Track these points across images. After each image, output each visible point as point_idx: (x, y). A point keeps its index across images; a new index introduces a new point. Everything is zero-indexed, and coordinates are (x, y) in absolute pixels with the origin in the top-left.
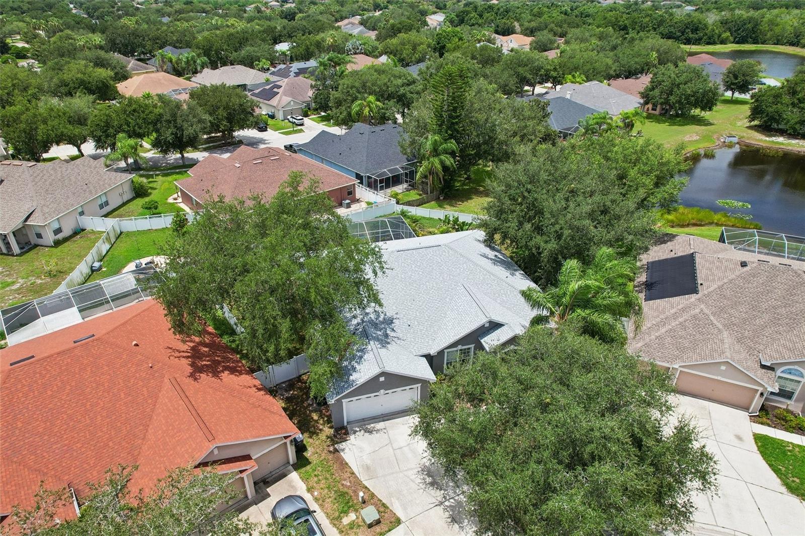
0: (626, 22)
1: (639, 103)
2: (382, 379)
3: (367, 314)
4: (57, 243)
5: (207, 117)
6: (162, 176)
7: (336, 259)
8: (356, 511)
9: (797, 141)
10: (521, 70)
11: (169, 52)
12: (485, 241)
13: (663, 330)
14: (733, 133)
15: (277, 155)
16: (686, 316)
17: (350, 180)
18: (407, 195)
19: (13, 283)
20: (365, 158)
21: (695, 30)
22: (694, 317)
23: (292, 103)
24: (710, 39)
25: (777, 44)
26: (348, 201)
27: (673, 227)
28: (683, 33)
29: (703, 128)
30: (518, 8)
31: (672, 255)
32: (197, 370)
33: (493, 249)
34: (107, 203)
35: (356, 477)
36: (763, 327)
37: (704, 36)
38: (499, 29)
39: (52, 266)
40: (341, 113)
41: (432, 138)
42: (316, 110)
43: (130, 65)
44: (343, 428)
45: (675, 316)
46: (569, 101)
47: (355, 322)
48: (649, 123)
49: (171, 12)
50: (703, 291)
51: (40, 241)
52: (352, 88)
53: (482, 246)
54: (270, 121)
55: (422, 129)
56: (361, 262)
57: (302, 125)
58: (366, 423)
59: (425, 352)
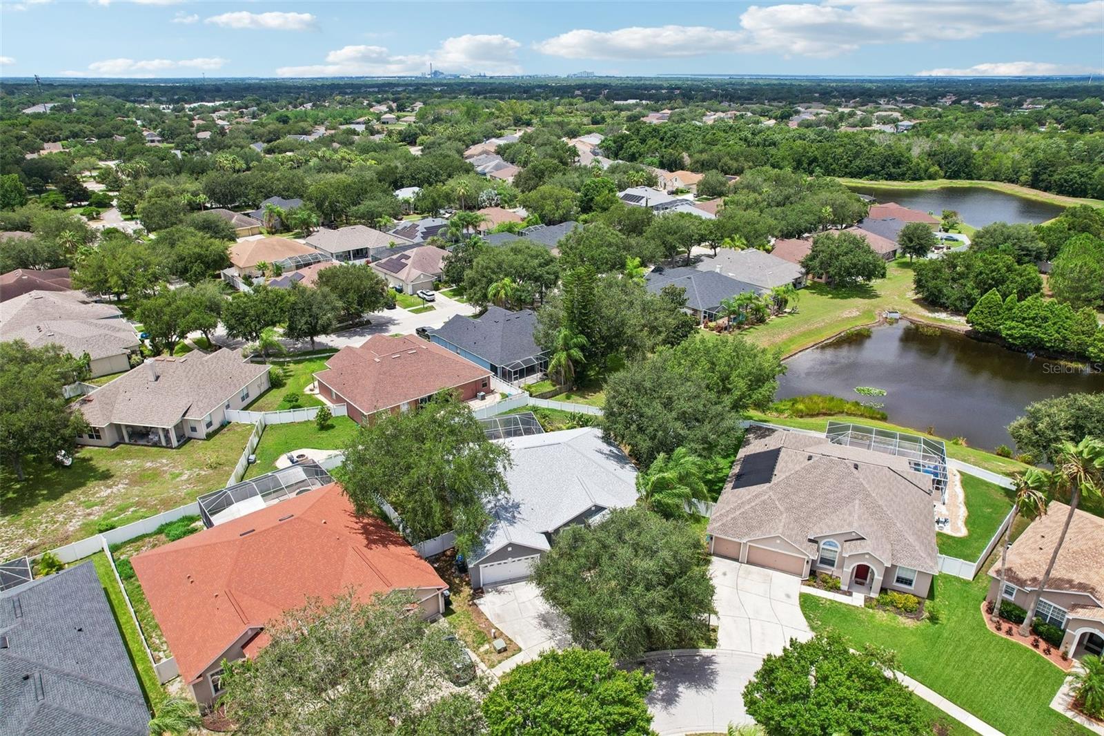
0: (816, 152)
1: (801, 273)
2: (510, 549)
3: (499, 500)
4: (209, 436)
5: (340, 304)
6: (295, 364)
7: (476, 457)
8: (489, 643)
9: (959, 318)
10: (669, 238)
11: (277, 205)
12: (603, 438)
13: (738, 513)
14: (897, 308)
15: (415, 349)
16: (757, 501)
17: (485, 372)
18: (541, 386)
19: (181, 474)
20: (499, 349)
21: (898, 163)
22: (764, 502)
23: (422, 276)
24: (915, 174)
25: (995, 180)
26: (482, 393)
27: (802, 417)
28: (883, 167)
29: (867, 301)
30: (689, 132)
31: (766, 449)
32: (371, 542)
33: (609, 444)
34: (247, 395)
35: (489, 621)
36: (815, 509)
37: (907, 170)
38: (665, 161)
39: (212, 459)
40: (475, 294)
41: (564, 332)
42: (446, 282)
43: (233, 221)
44: (480, 588)
45: (749, 501)
46: (719, 275)
47: (489, 506)
48: (811, 295)
49: (264, 132)
50: (775, 480)
51: (194, 434)
52: (487, 268)
53: (600, 441)
54: (399, 297)
55: (555, 323)
56: (494, 460)
57: (433, 301)
58: (496, 585)
59: (544, 530)
